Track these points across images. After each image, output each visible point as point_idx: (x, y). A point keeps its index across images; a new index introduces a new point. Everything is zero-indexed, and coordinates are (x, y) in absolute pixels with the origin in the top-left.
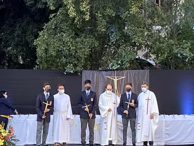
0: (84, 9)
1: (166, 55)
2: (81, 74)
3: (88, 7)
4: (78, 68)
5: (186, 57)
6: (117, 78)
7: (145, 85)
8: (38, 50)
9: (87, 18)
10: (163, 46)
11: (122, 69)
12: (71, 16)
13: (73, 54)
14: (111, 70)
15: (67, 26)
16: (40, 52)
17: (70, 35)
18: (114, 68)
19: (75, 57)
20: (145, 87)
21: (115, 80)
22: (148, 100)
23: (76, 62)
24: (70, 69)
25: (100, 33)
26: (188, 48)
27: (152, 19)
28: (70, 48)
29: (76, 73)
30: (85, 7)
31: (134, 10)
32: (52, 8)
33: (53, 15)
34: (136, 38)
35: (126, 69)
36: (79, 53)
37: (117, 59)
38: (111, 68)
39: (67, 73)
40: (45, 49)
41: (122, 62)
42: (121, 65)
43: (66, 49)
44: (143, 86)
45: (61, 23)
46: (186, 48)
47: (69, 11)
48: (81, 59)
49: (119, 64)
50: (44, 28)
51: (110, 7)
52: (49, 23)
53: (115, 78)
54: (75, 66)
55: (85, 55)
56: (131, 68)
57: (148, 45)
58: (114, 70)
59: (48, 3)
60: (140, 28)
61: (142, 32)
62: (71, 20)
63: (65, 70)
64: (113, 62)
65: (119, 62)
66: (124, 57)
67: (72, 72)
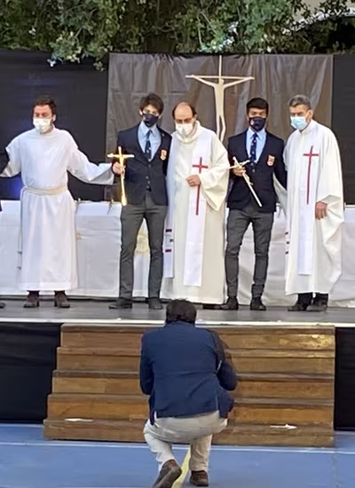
2: (106, 65)
4: (93, 46)
6: (226, 81)
11: (238, 50)
14: (204, 54)
18: (215, 46)
20: (299, 114)
23: (88, 27)
24: (66, 48)
29: (87, 63)
37: (227, 16)
38: (204, 48)
39: (57, 61)
48: (105, 17)
49: (234, 34)
53: (217, 81)
54: (86, 39)
58: (214, 54)
63: (52, 50)
64: (214, 25)
65: (233, 27)
66: (250, 11)
67: (72, 58)
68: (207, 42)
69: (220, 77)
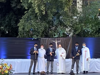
0: (43, 9)
1: (80, 31)
2: (40, 40)
3: (44, 8)
4: (39, 37)
5: (89, 32)
6: (57, 42)
7: (84, 44)
8: (19, 28)
9: (44, 13)
10: (78, 27)
11: (59, 37)
12: (36, 12)
13: (36, 30)
14: (54, 38)
15: (33, 17)
16: (20, 29)
17: (35, 21)
19: (37, 32)
21: (56, 43)
22: (86, 51)
23: (38, 34)
24: (35, 37)
25: (49, 20)
26: (90, 27)
27: (73, 13)
28: (35, 27)
29: (38, 39)
30: (43, 8)
31: (66, 9)
32: (26, 8)
33: (26, 12)
34: (66, 22)
35: (61, 37)
36: (39, 30)
37: (57, 32)
38: (54, 37)
40: (23, 28)
41: (59, 34)
42: (59, 35)
43: (33, 28)
44: (83, 45)
45: (30, 16)
46: (89, 27)
47: (35, 10)
48: (40, 33)
49: (58, 35)
50: (22, 18)
51: (54, 8)
52: (25, 16)
53: (56, 42)
54: (37, 36)
55: (42, 31)
56: (63, 37)
57: (70, 26)
58: (56, 37)
59: (25, 6)
60: (68, 18)
61: (69, 20)
62: (35, 14)
63: (33, 38)
64: (55, 34)
65: (58, 34)
66: (60, 32)
67: (36, 39)
68: (54, 36)
69: (56, 41)
